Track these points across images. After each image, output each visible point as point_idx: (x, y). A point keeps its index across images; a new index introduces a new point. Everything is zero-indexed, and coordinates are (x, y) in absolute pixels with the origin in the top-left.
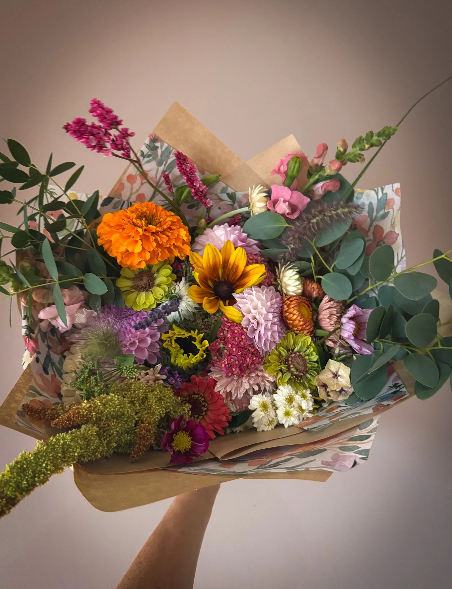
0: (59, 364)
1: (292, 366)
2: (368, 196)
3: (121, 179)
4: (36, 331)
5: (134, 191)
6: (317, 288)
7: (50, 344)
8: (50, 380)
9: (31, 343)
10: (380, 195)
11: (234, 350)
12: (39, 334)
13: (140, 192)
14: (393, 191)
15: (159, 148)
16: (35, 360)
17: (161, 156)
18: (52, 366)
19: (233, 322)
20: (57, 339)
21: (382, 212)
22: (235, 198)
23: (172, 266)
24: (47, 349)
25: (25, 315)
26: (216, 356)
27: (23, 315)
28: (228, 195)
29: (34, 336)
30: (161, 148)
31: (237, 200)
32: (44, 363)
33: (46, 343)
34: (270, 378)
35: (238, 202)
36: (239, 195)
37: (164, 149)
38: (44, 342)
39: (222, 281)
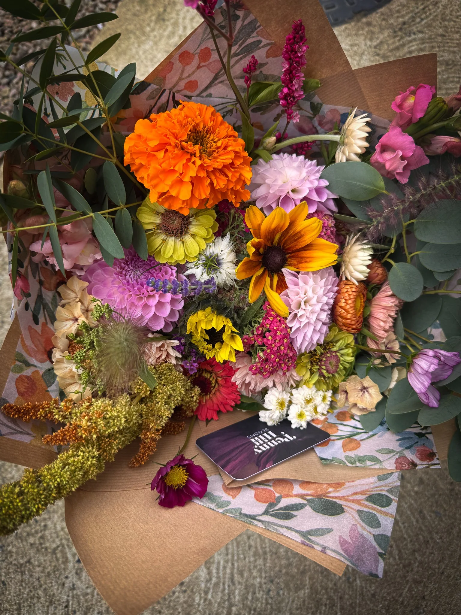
0: (52, 303)
1: (323, 367)
3: (170, 56)
4: (26, 264)
5: (185, 76)
6: (383, 274)
7: (42, 278)
8: (40, 333)
12: (29, 267)
13: (193, 78)
15: (241, 19)
16: (24, 308)
17: (239, 32)
18: (44, 309)
19: (278, 315)
22: (319, 111)
23: (217, 212)
24: (38, 286)
29: (22, 270)
30: (244, 20)
32: (34, 309)
33: (37, 277)
35: (320, 116)
36: (326, 109)
37: (246, 22)
38: (35, 277)
39: (275, 247)
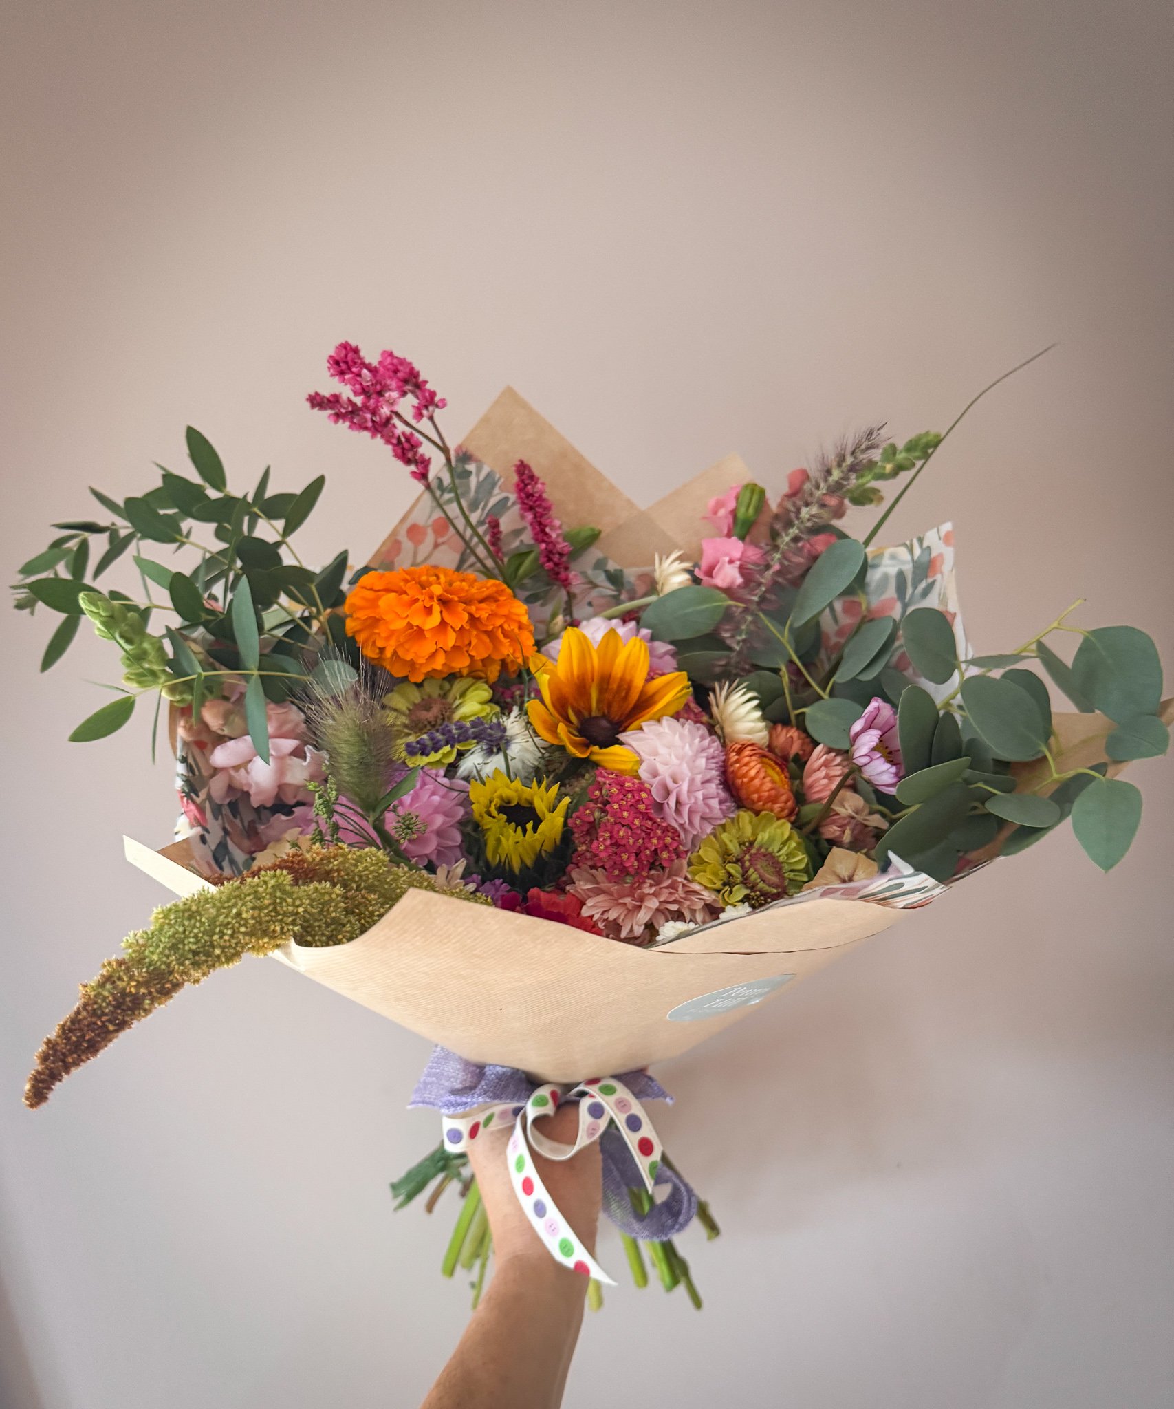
1: (751, 870)
2: (893, 557)
3: (394, 533)
4: (203, 793)
5: (420, 558)
6: (799, 738)
7: (227, 826)
9: (192, 807)
10: (917, 551)
11: (626, 814)
12: (208, 802)
13: (432, 562)
14: (940, 539)
15: (474, 475)
16: (199, 837)
17: (477, 491)
18: (230, 861)
20: (240, 825)
21: (923, 585)
22: (623, 582)
23: (491, 687)
24: (222, 833)
25: (183, 757)
26: (584, 843)
27: (179, 754)
28: (607, 573)
29: (197, 799)
30: (478, 475)
31: (627, 587)
32: (215, 850)
33: (220, 821)
34: (703, 893)
35: (628, 589)
36: (631, 574)
37: (482, 477)
38: (216, 818)
39: (598, 717)
